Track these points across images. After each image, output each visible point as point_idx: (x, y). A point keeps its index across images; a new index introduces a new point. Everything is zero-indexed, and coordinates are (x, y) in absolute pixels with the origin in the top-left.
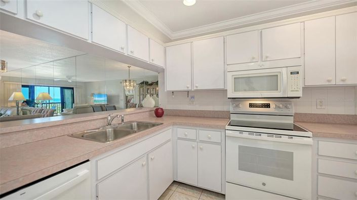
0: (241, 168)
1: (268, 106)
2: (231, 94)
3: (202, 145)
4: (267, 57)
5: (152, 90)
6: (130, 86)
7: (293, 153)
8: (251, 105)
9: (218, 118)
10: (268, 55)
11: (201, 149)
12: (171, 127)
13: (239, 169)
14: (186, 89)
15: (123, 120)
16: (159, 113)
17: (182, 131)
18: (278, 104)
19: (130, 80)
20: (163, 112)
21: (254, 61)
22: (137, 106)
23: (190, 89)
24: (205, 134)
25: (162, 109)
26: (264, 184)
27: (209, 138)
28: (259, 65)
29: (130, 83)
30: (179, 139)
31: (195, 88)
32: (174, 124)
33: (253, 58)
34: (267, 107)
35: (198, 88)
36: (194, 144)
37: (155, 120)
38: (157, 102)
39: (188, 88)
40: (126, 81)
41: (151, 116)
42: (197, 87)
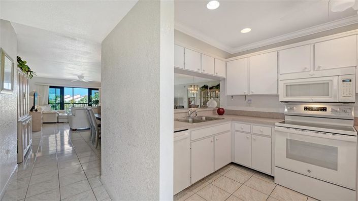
0: (289, 156)
1: (324, 109)
2: (282, 98)
3: (255, 137)
4: (319, 67)
5: (212, 93)
6: (195, 90)
7: (337, 148)
8: (306, 109)
9: (273, 118)
10: (320, 65)
11: (254, 139)
12: (230, 122)
13: (287, 157)
14: (243, 94)
15: (196, 115)
16: (221, 112)
17: (238, 125)
18: (334, 108)
19: (194, 86)
20: (224, 111)
21: (307, 70)
22: (199, 106)
23: (247, 94)
24: (257, 128)
25: (223, 109)
26: (309, 171)
27: (261, 132)
28: (310, 75)
29: (194, 88)
30: (236, 131)
31: (251, 93)
32: (233, 120)
33: (306, 68)
34: (323, 111)
35: (254, 93)
36: (249, 136)
37: (217, 116)
38: (219, 104)
39: (245, 93)
40: (191, 86)
41: (214, 114)
42: (252, 92)
